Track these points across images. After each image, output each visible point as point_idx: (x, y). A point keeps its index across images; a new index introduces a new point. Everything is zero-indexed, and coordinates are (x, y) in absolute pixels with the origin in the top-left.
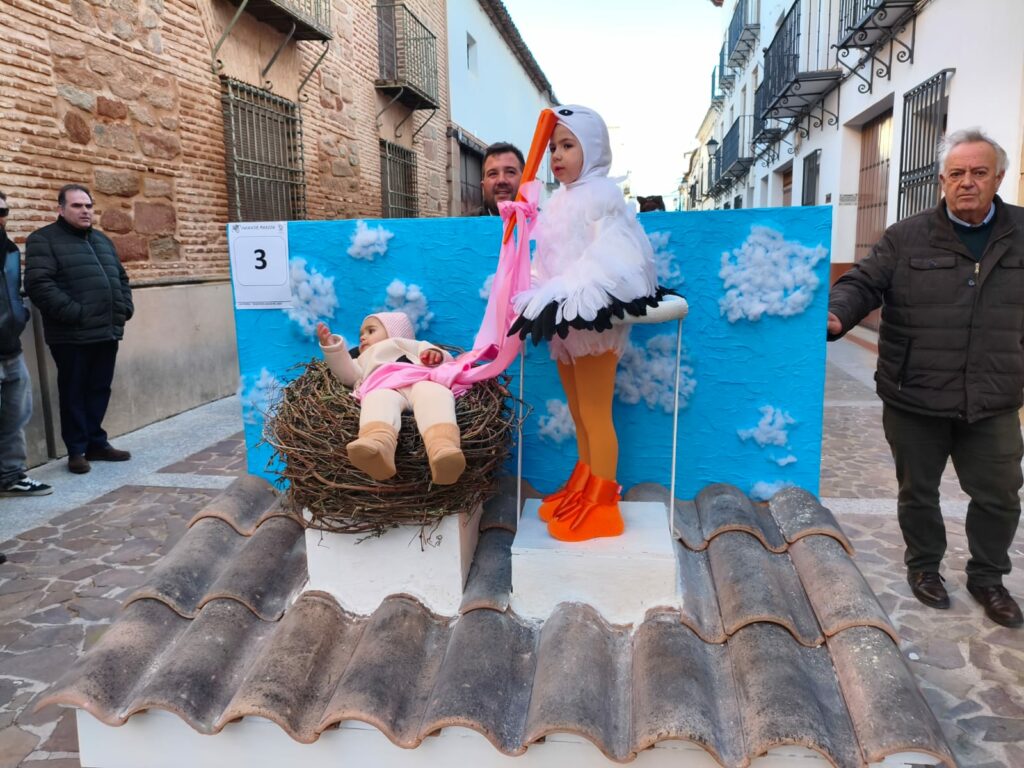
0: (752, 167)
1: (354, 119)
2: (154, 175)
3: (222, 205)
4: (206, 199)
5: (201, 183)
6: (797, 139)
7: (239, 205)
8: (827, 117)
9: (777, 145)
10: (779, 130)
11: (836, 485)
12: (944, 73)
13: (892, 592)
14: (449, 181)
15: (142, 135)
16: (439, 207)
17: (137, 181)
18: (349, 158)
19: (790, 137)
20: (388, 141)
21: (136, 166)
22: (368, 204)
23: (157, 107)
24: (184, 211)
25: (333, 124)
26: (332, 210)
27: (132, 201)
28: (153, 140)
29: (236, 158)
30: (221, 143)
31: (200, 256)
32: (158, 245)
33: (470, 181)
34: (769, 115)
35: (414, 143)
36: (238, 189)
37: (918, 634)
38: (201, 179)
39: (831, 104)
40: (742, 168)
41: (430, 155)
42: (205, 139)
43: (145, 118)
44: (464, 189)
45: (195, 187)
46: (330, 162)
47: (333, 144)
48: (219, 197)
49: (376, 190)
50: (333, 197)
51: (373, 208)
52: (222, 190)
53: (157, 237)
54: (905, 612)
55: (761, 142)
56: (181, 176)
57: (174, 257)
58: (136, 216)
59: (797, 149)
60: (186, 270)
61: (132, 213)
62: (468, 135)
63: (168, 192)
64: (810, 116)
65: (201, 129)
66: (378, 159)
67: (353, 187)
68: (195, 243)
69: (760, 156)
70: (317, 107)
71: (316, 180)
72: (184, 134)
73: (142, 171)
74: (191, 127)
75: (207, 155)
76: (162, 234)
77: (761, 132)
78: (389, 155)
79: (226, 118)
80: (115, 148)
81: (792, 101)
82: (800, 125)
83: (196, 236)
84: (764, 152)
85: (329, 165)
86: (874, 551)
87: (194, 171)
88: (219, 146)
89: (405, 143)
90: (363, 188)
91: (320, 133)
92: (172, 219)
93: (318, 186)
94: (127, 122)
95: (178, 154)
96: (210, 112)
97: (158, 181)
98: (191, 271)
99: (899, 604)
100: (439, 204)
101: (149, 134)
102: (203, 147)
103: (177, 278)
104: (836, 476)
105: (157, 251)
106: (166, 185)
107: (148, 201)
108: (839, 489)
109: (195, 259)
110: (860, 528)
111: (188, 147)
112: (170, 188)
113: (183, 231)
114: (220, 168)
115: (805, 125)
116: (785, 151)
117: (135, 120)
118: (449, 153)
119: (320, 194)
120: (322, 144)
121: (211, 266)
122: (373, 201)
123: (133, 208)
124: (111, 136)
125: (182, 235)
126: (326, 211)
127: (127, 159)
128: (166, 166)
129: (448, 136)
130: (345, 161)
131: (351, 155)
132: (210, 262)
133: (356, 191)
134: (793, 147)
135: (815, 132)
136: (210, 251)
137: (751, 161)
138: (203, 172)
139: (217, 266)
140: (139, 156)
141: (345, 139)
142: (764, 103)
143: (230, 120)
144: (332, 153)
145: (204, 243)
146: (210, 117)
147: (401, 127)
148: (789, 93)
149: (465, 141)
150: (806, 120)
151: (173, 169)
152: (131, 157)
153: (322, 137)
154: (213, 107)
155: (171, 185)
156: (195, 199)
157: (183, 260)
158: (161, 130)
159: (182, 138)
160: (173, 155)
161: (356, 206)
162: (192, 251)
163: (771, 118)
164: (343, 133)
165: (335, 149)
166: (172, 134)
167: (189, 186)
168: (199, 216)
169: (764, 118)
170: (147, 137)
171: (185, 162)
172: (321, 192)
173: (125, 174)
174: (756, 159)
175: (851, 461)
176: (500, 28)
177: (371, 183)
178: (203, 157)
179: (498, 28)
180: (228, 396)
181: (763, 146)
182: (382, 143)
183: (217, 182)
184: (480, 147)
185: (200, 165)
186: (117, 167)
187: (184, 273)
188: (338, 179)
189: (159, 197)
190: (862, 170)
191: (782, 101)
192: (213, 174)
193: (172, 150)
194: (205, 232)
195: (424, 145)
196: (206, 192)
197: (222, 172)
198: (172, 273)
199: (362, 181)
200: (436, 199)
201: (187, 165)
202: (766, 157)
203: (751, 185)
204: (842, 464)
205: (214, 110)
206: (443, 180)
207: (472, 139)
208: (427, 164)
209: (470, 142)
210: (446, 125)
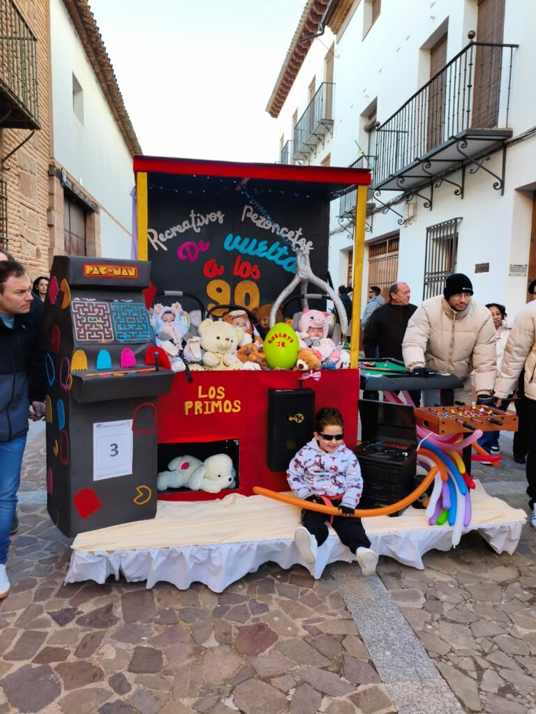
6: (411, 211)
14: (51, 226)
16: (38, 254)
19: (399, 209)
33: (74, 230)
35: (3, 169)
41: (26, 192)
44: (68, 238)
59: (409, 220)
62: (74, 180)
100: (38, 250)
115: (427, 194)
118: (51, 194)
129: (50, 175)
134: (403, 218)
149: (69, 185)
176: (105, 88)
179: (103, 89)
184: (85, 196)
195: (18, 177)
200: (33, 244)
206: (42, 223)
207: (77, 185)
208: (24, 202)
209: (75, 188)
210: (48, 162)
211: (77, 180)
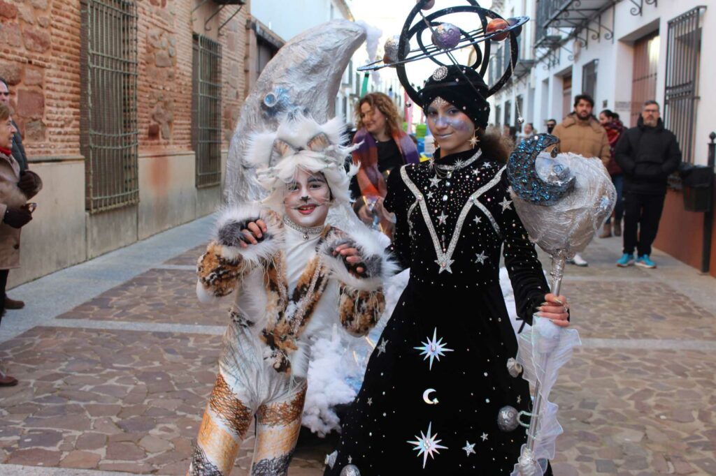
0: (533, 69)
1: (174, 15)
2: (31, 67)
3: (77, 93)
4: (66, 88)
5: (63, 74)
6: (576, 48)
7: (90, 92)
8: (604, 32)
9: (557, 51)
10: (559, 38)
11: (613, 331)
12: (698, 8)
13: (651, 388)
14: (246, 71)
15: (26, 32)
16: (237, 96)
17: (20, 72)
18: (168, 50)
19: (570, 45)
20: (201, 35)
21: (21, 58)
22: (181, 92)
23: (36, 8)
24: (50, 97)
25: (159, 20)
26: (154, 97)
27: (16, 88)
28: (33, 37)
29: (90, 51)
30: (78, 38)
31: (59, 137)
32: (31, 127)
34: (551, 25)
35: (219, 35)
36: (90, 79)
37: (667, 408)
38: (62, 70)
39: (607, 20)
40: (523, 69)
41: (231, 47)
42: (67, 35)
43: (29, 18)
45: (59, 77)
46: (154, 54)
47: (157, 37)
48: (75, 86)
49: (187, 80)
50: (155, 86)
51: (185, 96)
52: (77, 80)
53: (30, 120)
54: (658, 398)
55: (543, 47)
56: (50, 68)
57: (41, 138)
58: (19, 101)
59: (576, 57)
60: (49, 149)
61: (16, 99)
62: (265, 28)
63: (40, 81)
64: (588, 29)
65: (66, 27)
66: (191, 51)
67: (171, 77)
68: (56, 126)
69: (541, 59)
70: (147, 5)
71: (144, 70)
72: (54, 30)
73: (24, 62)
74: (59, 24)
75: (68, 48)
76: (34, 117)
77: (543, 38)
78: (201, 47)
79: (84, 17)
80: (8, 43)
81: (573, 14)
82: (579, 35)
83: (57, 120)
84: (545, 56)
85: (153, 56)
86: (640, 368)
87: (59, 63)
88: (77, 41)
89: (212, 36)
90: (178, 78)
91: (148, 28)
92: (42, 105)
93: (145, 76)
94: (16, 21)
95: (48, 48)
96: (72, 12)
97: (35, 72)
98: (53, 151)
99: (655, 394)
100: (237, 93)
101: (30, 31)
102: (66, 42)
103: (44, 157)
104: (613, 326)
105: (30, 132)
106: (39, 75)
107: (27, 89)
108: (615, 334)
109: (56, 141)
110: (630, 355)
111: (55, 42)
112: (42, 78)
113: (49, 115)
114: (76, 60)
115: (583, 35)
116: (565, 56)
117: (21, 19)
118: (247, 44)
119: (145, 83)
120: (149, 38)
121: (66, 147)
122: (185, 89)
123: (17, 94)
124: (5, 33)
125: (48, 119)
126: (149, 98)
127: (14, 53)
128: (40, 59)
129: (247, 29)
130: (165, 53)
131: (170, 48)
132: (65, 144)
133: (173, 80)
134: (573, 54)
135: (592, 43)
136: (66, 134)
137: (532, 63)
138: (65, 64)
139: (70, 147)
140: (22, 50)
141: (166, 33)
142: (547, 13)
143: (87, 18)
144: (156, 46)
145: (62, 126)
146: (72, 16)
147: (210, 21)
148: (570, 8)
149: (261, 34)
150: (584, 31)
151: (45, 61)
152: (18, 51)
153: (150, 31)
154: (74, 6)
155: (43, 74)
156: (58, 88)
157: (47, 141)
158: (38, 28)
159: (52, 34)
160: (45, 49)
161: (172, 94)
162: (54, 133)
163: (553, 27)
164: (165, 27)
165: (159, 42)
166: (45, 31)
167: (54, 76)
168: (60, 103)
169: (546, 27)
170: (29, 34)
171: (53, 55)
172: (146, 81)
173: (13, 66)
174: (537, 62)
175: (624, 317)
177: (185, 73)
178: (65, 51)
180: (74, 265)
181: (544, 51)
182: (195, 37)
183: (74, 72)
184: (273, 38)
185: (63, 57)
186: (9, 60)
187: (47, 152)
188: (159, 69)
189: (35, 85)
190: (634, 81)
191: (564, 14)
192: (71, 66)
193: (44, 44)
194: (64, 116)
195: (227, 37)
196: (66, 81)
197: (78, 64)
198: (40, 152)
199: (178, 71)
200: (234, 88)
201: (54, 58)
202: (547, 61)
203: (532, 86)
204: (618, 319)
205: (75, 10)
206: (241, 70)
207: (267, 31)
208: (230, 56)
209: (265, 34)
210: (245, 18)
211: (267, 25)
